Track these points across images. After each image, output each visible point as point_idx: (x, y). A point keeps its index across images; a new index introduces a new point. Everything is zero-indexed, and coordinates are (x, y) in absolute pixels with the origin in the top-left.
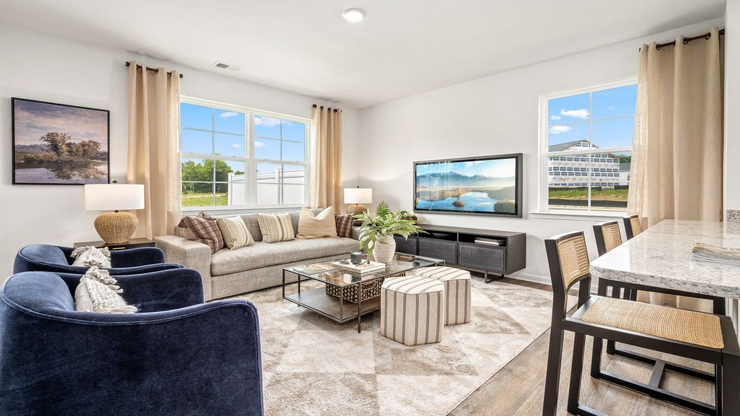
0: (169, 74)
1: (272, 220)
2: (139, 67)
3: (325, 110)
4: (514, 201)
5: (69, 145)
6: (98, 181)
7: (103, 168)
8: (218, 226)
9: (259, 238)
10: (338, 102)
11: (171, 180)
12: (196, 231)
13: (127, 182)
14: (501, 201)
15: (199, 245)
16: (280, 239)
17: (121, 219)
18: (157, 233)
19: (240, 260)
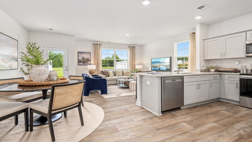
0: (100, 44)
1: (118, 72)
2: (95, 44)
3: (131, 47)
4: (169, 68)
5: (85, 59)
6: (89, 65)
7: (90, 62)
8: (107, 72)
9: (115, 75)
10: (135, 45)
11: (100, 64)
12: (104, 73)
13: (93, 65)
14: (167, 68)
15: (104, 75)
16: (119, 75)
17: (92, 71)
18: (98, 74)
19: (110, 78)
